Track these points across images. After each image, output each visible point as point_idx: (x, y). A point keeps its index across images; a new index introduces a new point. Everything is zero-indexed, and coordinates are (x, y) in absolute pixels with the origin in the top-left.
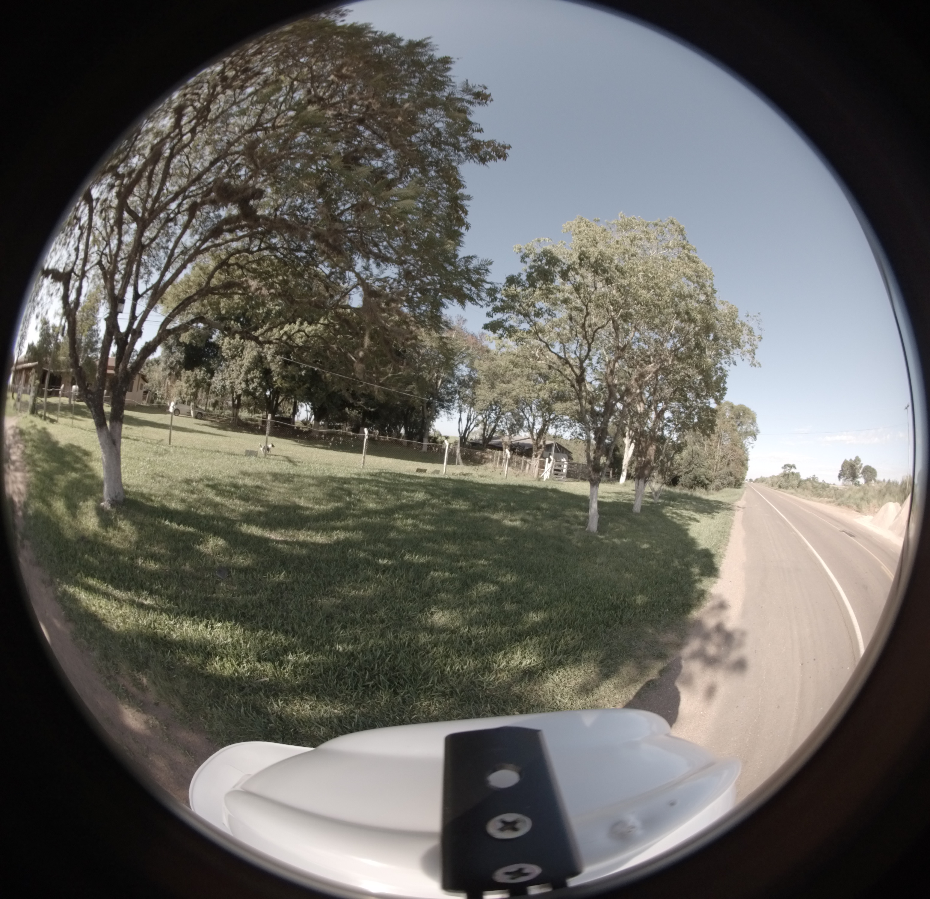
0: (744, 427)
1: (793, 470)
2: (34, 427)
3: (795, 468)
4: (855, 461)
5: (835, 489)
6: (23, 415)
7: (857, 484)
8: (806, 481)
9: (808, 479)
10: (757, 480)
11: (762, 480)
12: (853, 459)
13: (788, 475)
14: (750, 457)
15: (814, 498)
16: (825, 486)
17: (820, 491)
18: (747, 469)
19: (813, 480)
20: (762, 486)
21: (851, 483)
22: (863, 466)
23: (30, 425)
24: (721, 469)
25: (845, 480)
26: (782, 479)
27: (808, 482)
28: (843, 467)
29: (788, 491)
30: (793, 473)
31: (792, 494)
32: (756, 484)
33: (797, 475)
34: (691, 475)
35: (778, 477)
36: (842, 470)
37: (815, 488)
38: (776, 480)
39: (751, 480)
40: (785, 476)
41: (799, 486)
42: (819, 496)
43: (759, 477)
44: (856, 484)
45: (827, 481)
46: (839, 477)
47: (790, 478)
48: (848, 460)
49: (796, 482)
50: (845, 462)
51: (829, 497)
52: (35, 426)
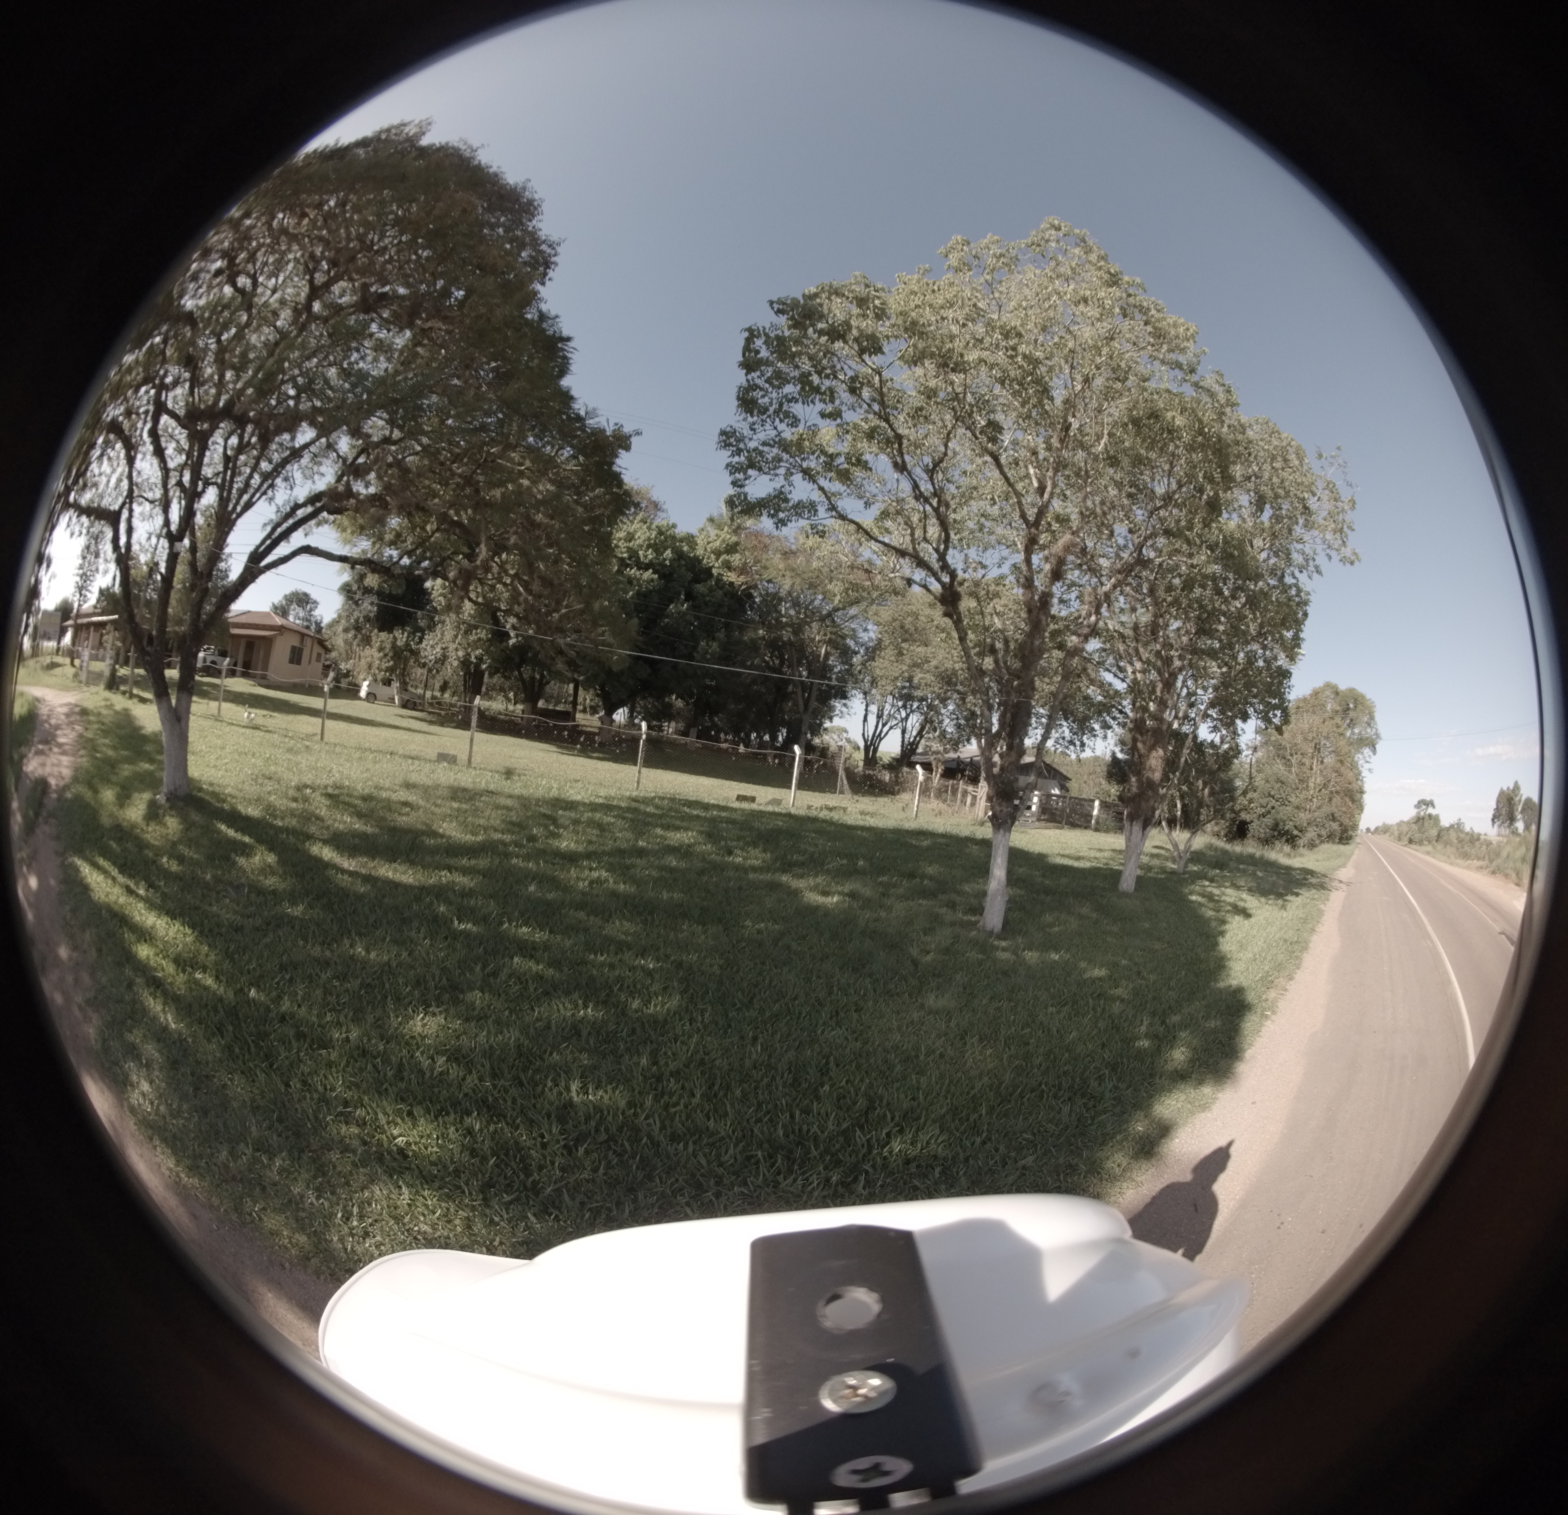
0: (1356, 731)
1: (1431, 810)
2: (110, 707)
3: (1433, 806)
4: (1514, 790)
5: (1489, 844)
6: (93, 689)
7: (1515, 832)
8: (1448, 829)
9: (1452, 826)
10: (1377, 829)
11: (1384, 830)
12: (1511, 787)
13: (1423, 818)
14: (1367, 787)
15: (1459, 861)
16: (1474, 839)
17: (1467, 848)
18: (1361, 808)
19: (1457, 827)
20: (1384, 840)
21: (1508, 831)
22: (1523, 799)
23: (103, 703)
24: (1319, 808)
25: (1500, 826)
26: (1414, 827)
27: (1451, 832)
28: (1498, 802)
29: (1423, 848)
30: (1430, 816)
31: (1428, 853)
32: (1375, 838)
33: (1435, 819)
34: (1268, 821)
35: (1408, 823)
36: (1497, 809)
37: (1461, 841)
38: (1405, 828)
39: (1368, 830)
40: (1419, 820)
41: (1439, 837)
42: (1466, 856)
43: (1380, 824)
44: (1513, 833)
45: (1476, 830)
46: (1493, 820)
47: (1426, 824)
48: (1505, 788)
49: (1434, 832)
50: (1502, 793)
51: (1479, 859)
52: (112, 705)
